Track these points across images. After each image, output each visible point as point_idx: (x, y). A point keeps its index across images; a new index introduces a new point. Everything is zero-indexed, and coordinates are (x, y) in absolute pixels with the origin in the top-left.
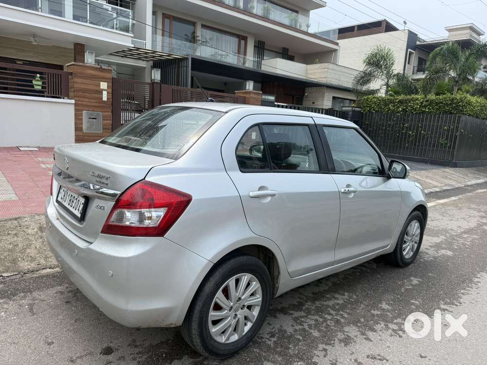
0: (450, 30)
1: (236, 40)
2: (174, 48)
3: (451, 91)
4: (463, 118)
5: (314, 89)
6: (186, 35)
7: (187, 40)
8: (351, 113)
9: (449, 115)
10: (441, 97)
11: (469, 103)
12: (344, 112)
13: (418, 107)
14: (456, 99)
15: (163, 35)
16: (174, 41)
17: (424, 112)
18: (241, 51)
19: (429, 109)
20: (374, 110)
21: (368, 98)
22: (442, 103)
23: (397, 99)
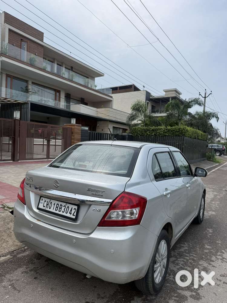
0: (166, 91)
1: (53, 92)
2: (13, 96)
3: (177, 124)
4: (185, 138)
5: (102, 122)
6: (21, 88)
7: (22, 91)
8: (127, 136)
9: (178, 137)
10: (173, 127)
11: (187, 131)
12: (124, 136)
13: (163, 133)
14: (181, 128)
15: (6, 87)
16: (14, 91)
17: (165, 136)
18: (57, 98)
19: (168, 134)
20: (139, 134)
21: (135, 128)
22: (174, 131)
23: (151, 129)
